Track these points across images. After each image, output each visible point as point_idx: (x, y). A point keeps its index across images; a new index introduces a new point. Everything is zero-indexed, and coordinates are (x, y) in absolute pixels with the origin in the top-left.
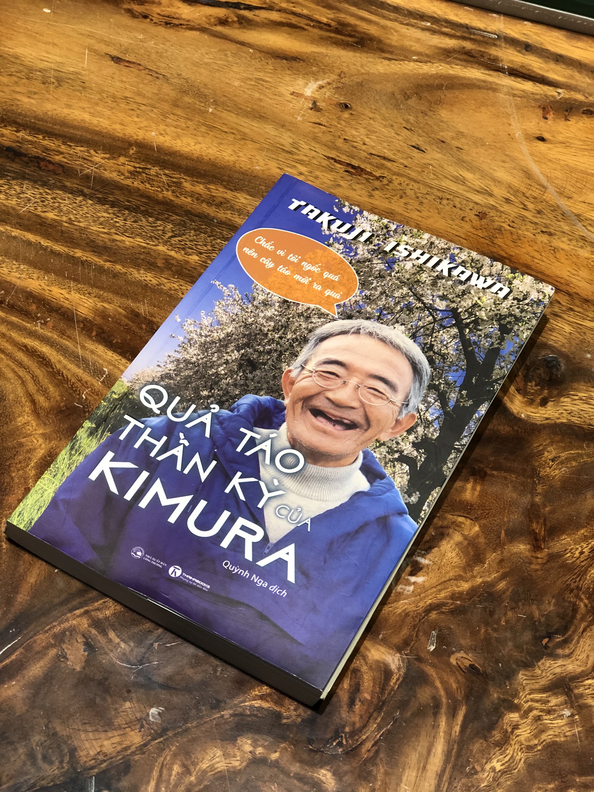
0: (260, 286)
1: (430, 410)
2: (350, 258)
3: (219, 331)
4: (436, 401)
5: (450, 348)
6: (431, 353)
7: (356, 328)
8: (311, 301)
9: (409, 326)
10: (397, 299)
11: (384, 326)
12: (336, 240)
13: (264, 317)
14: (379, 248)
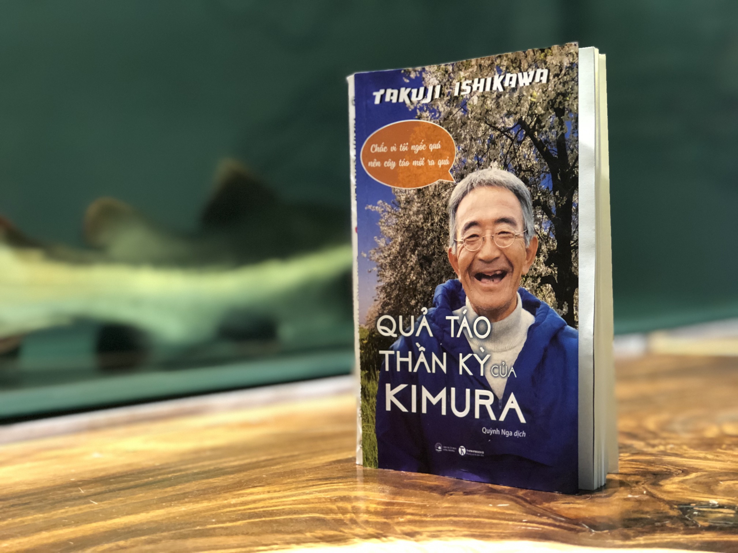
0: (397, 188)
1: (543, 226)
2: (438, 120)
3: (394, 245)
4: (543, 215)
5: (532, 159)
6: (522, 173)
7: (470, 184)
8: (433, 180)
9: (499, 159)
10: (482, 139)
11: (485, 170)
12: (421, 109)
13: (414, 214)
14: (451, 96)
